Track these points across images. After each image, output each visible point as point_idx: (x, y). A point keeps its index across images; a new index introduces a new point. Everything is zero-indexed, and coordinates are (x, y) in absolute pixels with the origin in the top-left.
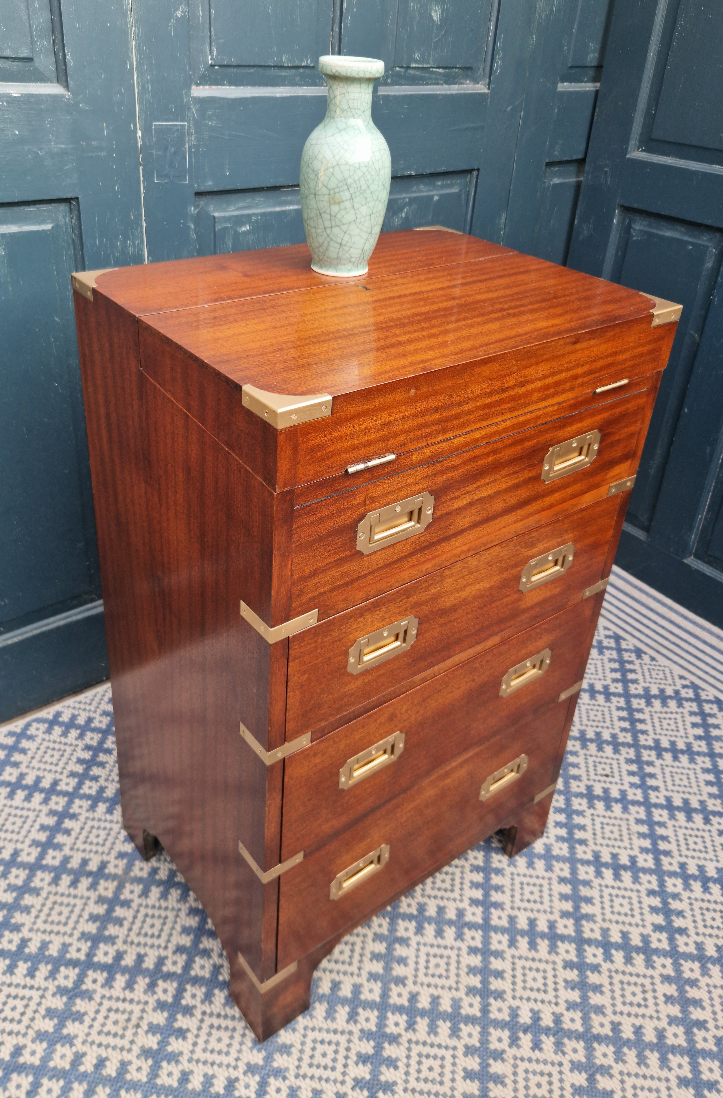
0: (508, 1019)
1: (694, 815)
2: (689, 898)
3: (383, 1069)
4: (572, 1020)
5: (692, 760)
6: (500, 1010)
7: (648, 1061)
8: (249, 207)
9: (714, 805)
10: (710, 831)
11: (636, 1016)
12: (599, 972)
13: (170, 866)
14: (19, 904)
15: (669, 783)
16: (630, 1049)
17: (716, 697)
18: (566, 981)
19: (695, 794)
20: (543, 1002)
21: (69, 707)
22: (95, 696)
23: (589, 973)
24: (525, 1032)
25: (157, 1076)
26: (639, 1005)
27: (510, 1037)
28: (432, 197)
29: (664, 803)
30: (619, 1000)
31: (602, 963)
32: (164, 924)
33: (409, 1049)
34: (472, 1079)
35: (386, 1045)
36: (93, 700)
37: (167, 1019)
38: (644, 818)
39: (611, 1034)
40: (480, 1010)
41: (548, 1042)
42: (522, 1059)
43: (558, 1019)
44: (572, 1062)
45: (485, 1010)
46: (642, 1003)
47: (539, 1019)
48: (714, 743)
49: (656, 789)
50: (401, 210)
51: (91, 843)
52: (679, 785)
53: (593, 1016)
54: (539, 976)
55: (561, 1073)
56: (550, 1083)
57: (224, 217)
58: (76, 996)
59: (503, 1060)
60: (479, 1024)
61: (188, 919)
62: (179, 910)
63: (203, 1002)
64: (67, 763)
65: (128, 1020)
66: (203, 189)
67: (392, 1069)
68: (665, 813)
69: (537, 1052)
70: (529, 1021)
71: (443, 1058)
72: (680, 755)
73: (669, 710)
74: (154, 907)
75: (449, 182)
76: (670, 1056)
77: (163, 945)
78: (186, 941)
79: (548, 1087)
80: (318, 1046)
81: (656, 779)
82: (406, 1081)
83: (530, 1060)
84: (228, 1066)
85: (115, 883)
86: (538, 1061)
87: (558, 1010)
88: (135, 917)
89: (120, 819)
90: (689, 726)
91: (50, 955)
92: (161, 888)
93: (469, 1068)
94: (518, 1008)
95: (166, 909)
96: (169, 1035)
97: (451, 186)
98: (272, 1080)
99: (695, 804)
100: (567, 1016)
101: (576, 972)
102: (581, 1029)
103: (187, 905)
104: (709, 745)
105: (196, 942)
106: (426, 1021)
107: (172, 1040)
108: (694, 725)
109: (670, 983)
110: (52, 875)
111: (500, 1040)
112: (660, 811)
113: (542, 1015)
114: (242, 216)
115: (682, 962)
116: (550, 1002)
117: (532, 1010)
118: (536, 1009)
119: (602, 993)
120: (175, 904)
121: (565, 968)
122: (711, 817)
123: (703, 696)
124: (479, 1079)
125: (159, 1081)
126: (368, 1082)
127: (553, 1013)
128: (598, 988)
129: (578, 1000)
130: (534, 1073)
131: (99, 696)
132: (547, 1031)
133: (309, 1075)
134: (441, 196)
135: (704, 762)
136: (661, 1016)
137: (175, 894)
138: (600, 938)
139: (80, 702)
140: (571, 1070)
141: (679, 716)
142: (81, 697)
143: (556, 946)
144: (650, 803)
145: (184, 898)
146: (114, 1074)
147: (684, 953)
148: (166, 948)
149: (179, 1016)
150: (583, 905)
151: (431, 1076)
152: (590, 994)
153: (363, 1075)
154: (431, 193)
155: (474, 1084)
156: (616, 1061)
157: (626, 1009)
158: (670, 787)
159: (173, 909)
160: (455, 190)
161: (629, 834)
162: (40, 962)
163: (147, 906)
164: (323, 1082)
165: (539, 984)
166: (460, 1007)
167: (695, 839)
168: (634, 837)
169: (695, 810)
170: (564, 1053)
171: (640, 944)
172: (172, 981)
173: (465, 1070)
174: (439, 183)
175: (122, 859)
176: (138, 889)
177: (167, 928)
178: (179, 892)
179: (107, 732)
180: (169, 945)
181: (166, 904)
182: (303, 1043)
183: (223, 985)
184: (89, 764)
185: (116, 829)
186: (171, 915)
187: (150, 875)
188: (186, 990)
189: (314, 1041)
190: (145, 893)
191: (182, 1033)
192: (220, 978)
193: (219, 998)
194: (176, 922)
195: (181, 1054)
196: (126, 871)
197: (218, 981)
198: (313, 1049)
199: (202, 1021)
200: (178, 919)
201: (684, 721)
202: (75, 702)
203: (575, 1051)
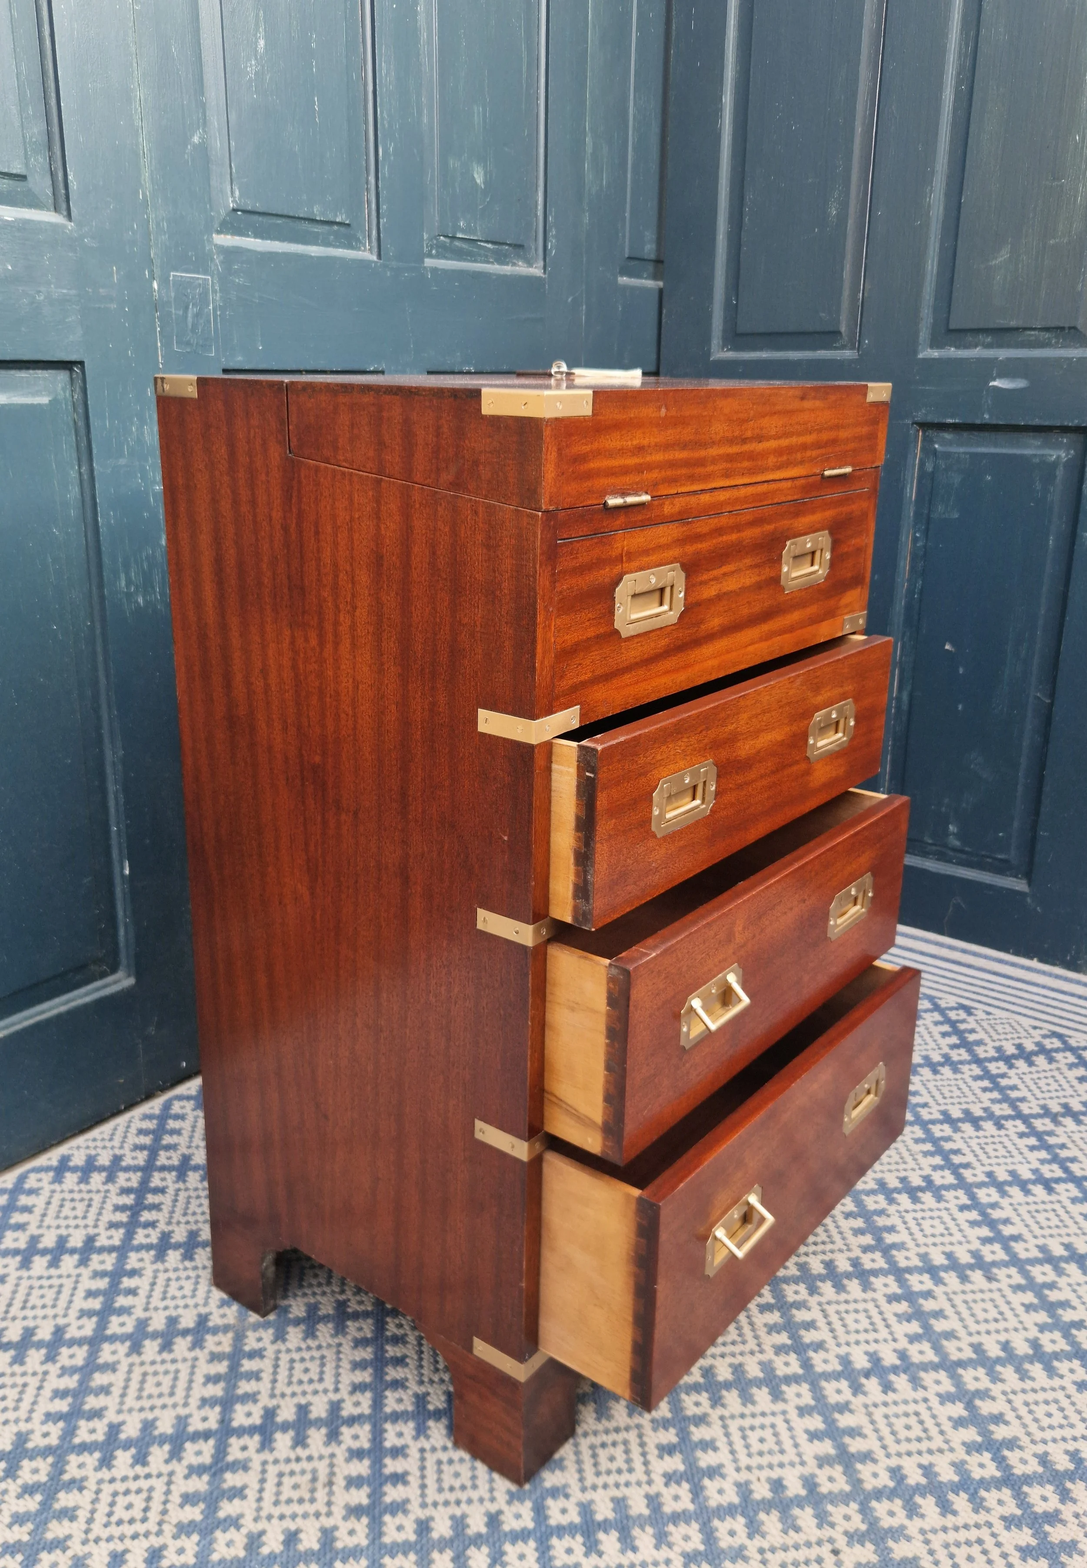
0: (839, 1368)
1: (982, 1123)
2: (1011, 1204)
3: (699, 1454)
4: (921, 1352)
5: (956, 1071)
6: (826, 1361)
7: (1032, 1374)
9: (1002, 1109)
10: (1007, 1136)
11: (997, 1332)
12: (934, 1298)
13: (306, 1300)
14: (88, 1387)
15: (939, 1097)
16: (1004, 1366)
17: (957, 1003)
18: (896, 1315)
19: (974, 1103)
20: (876, 1341)
21: (78, 1148)
22: (115, 1129)
23: (921, 1301)
24: (867, 1376)
25: (381, 1534)
26: (996, 1321)
27: (850, 1387)
29: (941, 1117)
30: (970, 1321)
31: (934, 1288)
32: (323, 1365)
33: (725, 1426)
34: (820, 1439)
35: (692, 1428)
36: (113, 1134)
37: (372, 1467)
38: (923, 1136)
39: (974, 1356)
40: (801, 1367)
41: (901, 1381)
42: (876, 1405)
43: (902, 1355)
44: (939, 1395)
45: (807, 1364)
46: (999, 1317)
47: (879, 1360)
48: (975, 1048)
49: (925, 1105)
51: (174, 1298)
52: (952, 1097)
53: (945, 1343)
54: (861, 1316)
55: (930, 1409)
56: (921, 1422)
58: (222, 1470)
59: (851, 1412)
60: (806, 1381)
61: (356, 1352)
62: (340, 1345)
63: (416, 1438)
64: (100, 1214)
65: (314, 1480)
67: (710, 1452)
68: (946, 1127)
69: (890, 1393)
70: (867, 1365)
71: (773, 1426)
72: (940, 1068)
74: (299, 1349)
76: (1056, 1363)
77: (331, 1387)
78: (365, 1376)
79: (920, 1427)
80: (600, 1452)
81: (921, 1095)
82: (735, 1461)
83: (885, 1404)
84: (481, 1500)
85: (230, 1335)
86: (895, 1403)
87: (899, 1346)
88: (276, 1366)
89: (209, 1264)
90: (938, 1037)
91: (161, 1435)
92: (303, 1327)
93: (812, 1428)
94: (848, 1354)
95: (319, 1347)
96: (382, 1484)
98: (550, 1502)
99: (978, 1112)
100: (913, 1349)
101: (905, 1304)
102: (936, 1359)
103: (349, 1337)
104: (970, 1051)
105: (379, 1374)
106: (735, 1392)
107: (388, 1488)
108: (944, 1035)
109: (1024, 1292)
110: (128, 1344)
111: (839, 1392)
112: (939, 1126)
113: (881, 1355)
115: (1029, 1268)
116: (885, 1341)
117: (866, 1353)
118: (871, 1350)
119: (946, 1318)
120: (330, 1341)
121: (889, 1302)
122: (1003, 1122)
123: (943, 1004)
124: (830, 1438)
125: (387, 1540)
126: (685, 1473)
127: (895, 1351)
128: (939, 1314)
129: (920, 1331)
130: (897, 1416)
131: (121, 1129)
132: (895, 1370)
133: (600, 1484)
135: (971, 1070)
136: (1027, 1326)
137: (325, 1331)
138: (920, 1264)
139: (94, 1140)
140: (942, 1403)
142: (94, 1134)
143: (870, 1283)
144: (923, 1120)
145: (340, 1329)
146: (316, 1547)
147: (1027, 1259)
148: (337, 1390)
149: (388, 1461)
150: (885, 1235)
151: (765, 1447)
152: (932, 1322)
153: (674, 1467)
155: (824, 1444)
156: (993, 1382)
157: (982, 1328)
158: (941, 1101)
159: (329, 1346)
161: (911, 1155)
162: (149, 1445)
163: (288, 1351)
164: (623, 1488)
165: (865, 1324)
166: (773, 1370)
167: (994, 1146)
168: (919, 1157)
169: (981, 1118)
170: (925, 1388)
171: (972, 1261)
172: (361, 1424)
173: (807, 1431)
175: (229, 1306)
176: (268, 1335)
177: (329, 1369)
178: (330, 1325)
179: (148, 1169)
180: (340, 1386)
181: (317, 1343)
182: (577, 1453)
183: (437, 1415)
184: (135, 1210)
185: (206, 1275)
186: (330, 1354)
187: (279, 1316)
188: (386, 1431)
189: (592, 1447)
190: (280, 1336)
191: (399, 1478)
192: (431, 1407)
193: (438, 1432)
194: (339, 1359)
195: (407, 1501)
196: (241, 1318)
197: (429, 1411)
198: (594, 1456)
199: (423, 1459)
200: (341, 1356)
201: (930, 1033)
202: (87, 1140)
203: (938, 1382)
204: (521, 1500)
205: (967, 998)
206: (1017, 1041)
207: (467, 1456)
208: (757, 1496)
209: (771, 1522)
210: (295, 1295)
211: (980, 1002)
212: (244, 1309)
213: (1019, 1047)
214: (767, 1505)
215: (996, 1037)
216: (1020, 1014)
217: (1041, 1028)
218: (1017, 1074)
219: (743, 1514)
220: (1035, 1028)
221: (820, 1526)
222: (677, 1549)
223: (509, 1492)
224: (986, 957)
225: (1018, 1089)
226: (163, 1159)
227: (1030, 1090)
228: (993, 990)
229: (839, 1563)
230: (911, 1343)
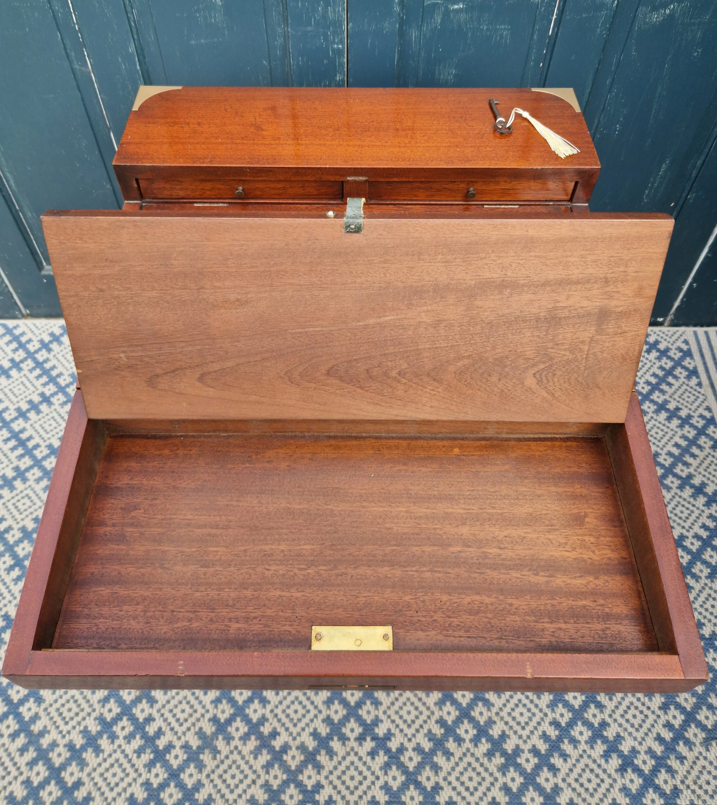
0: (369, 722)
2: (584, 751)
4: (411, 759)
6: (369, 712)
9: (686, 700)
10: (658, 716)
11: (459, 794)
12: (459, 745)
18: (430, 731)
20: (401, 731)
23: (451, 739)
24: (373, 739)
26: (467, 789)
27: (360, 734)
30: (456, 774)
31: (467, 741)
34: (314, 739)
39: (429, 789)
40: (356, 703)
41: (382, 758)
42: (356, 754)
43: (401, 749)
44: (386, 783)
45: (359, 704)
46: (472, 789)
47: (389, 739)
53: (428, 768)
54: (414, 713)
55: (373, 783)
56: (361, 783)
59: (344, 744)
60: (348, 710)
69: (369, 757)
70: (381, 735)
71: (308, 711)
79: (357, 784)
82: (276, 707)
83: (360, 759)
86: (365, 763)
87: (407, 744)
93: (319, 731)
94: (382, 721)
100: (410, 753)
101: (442, 731)
102: (411, 769)
109: (506, 794)
111: (352, 730)
113: (393, 739)
115: (531, 788)
116: (406, 735)
117: (389, 730)
118: (393, 731)
119: (448, 759)
121: (437, 722)
122: (672, 707)
124: (319, 742)
127: (402, 744)
128: (448, 754)
129: (427, 750)
130: (356, 768)
132: (388, 751)
138: (482, 723)
140: (381, 788)
143: (445, 704)
147: (539, 785)
151: (292, 715)
152: (439, 753)
155: (313, 743)
157: (455, 783)
165: (409, 718)
167: (637, 713)
170: (386, 774)
171: (510, 752)
173: (315, 729)
203: (394, 778)
208: (262, 729)
209: (253, 743)
214: (260, 736)
219: (250, 728)
221: (263, 767)
229: (249, 786)
230: (414, 750)
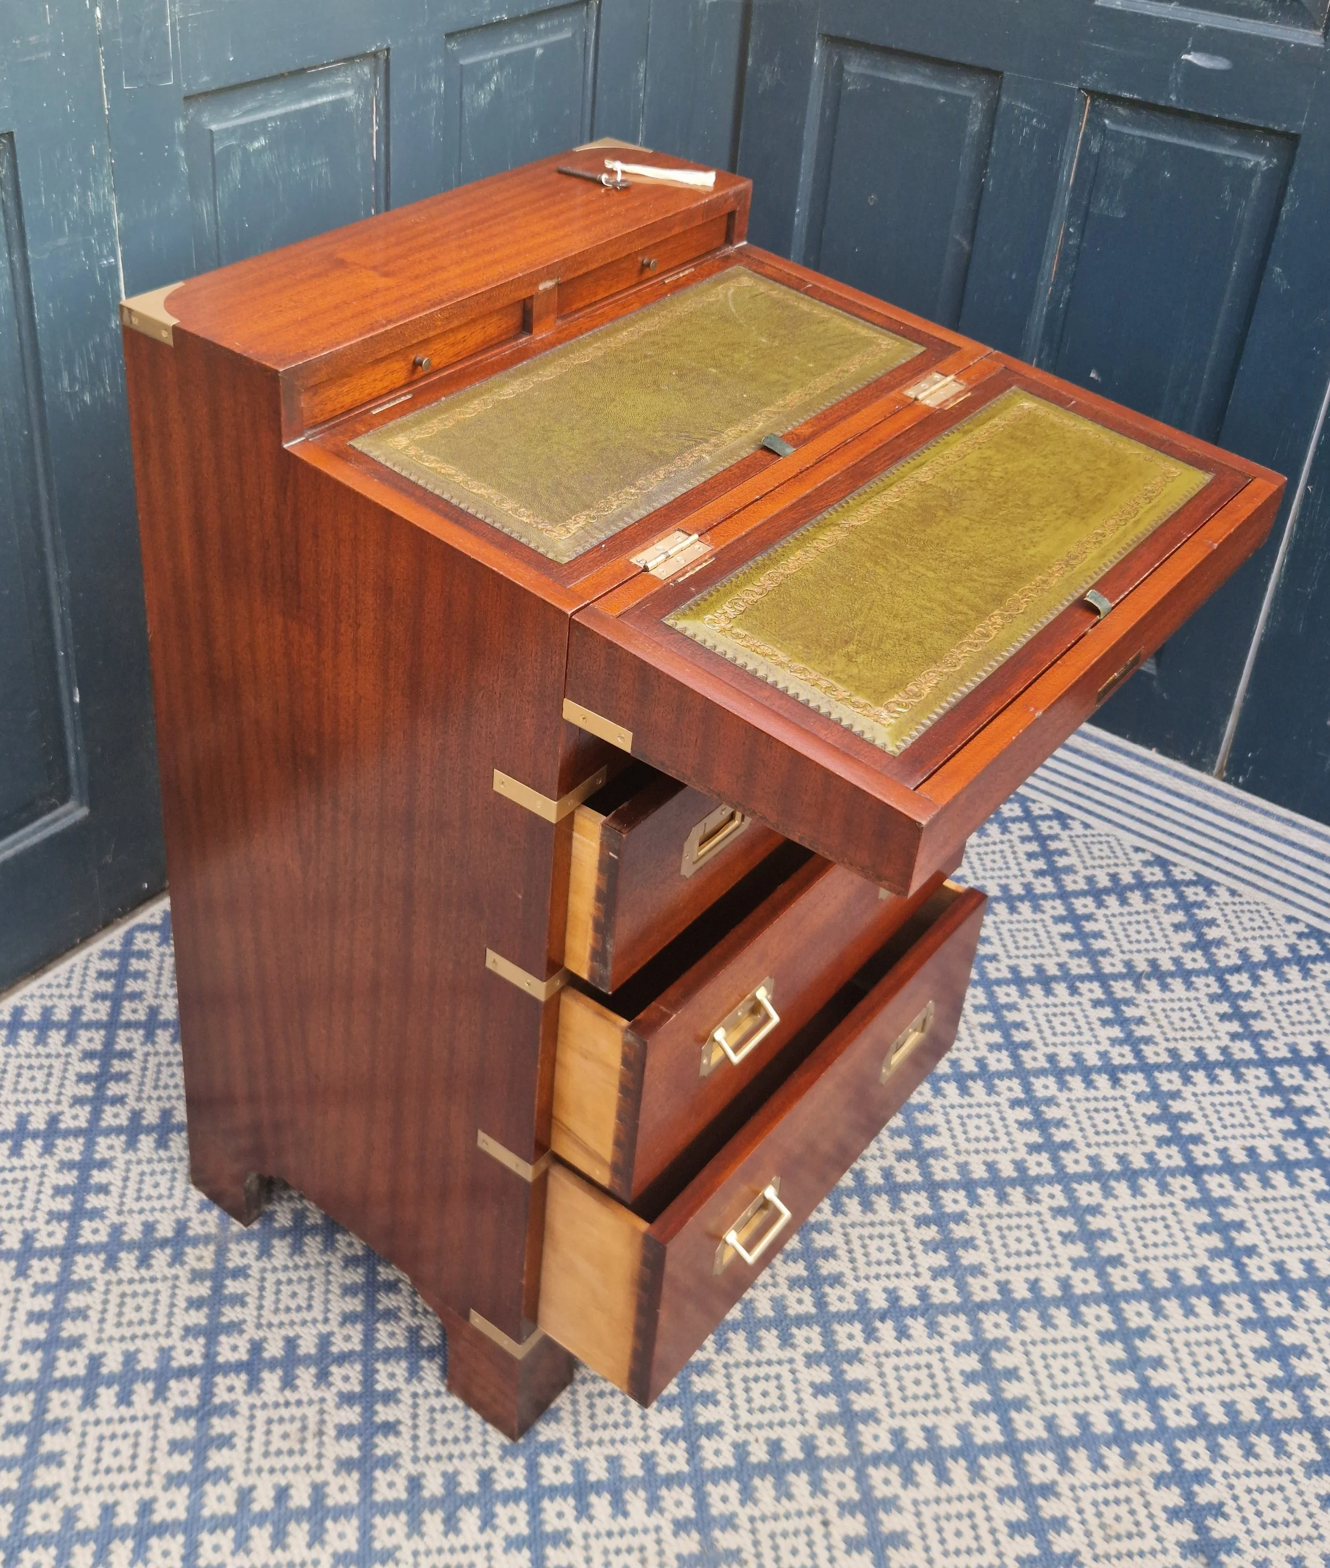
0: (855, 1308)
1: (1054, 985)
2: (1069, 1100)
3: (699, 1408)
4: (944, 1291)
5: (1037, 908)
6: (841, 1299)
7: (1056, 1321)
8: (262, 108)
9: (1079, 966)
10: (1079, 1003)
11: (1028, 1267)
12: (966, 1221)
13: (292, 1205)
14: (64, 1309)
15: (1011, 946)
16: (1028, 1310)
17: (1054, 810)
18: (923, 1242)
19: (1050, 955)
20: (898, 1276)
21: (32, 996)
22: (72, 971)
23: (952, 1226)
24: (882, 1319)
25: (372, 1491)
26: (1029, 1253)
27: (863, 1331)
28: (533, 50)
29: (1009, 976)
30: (1001, 1253)
31: (968, 1209)
32: (311, 1288)
33: (728, 1376)
34: (825, 1394)
35: (694, 1378)
36: (69, 978)
37: (362, 1415)
38: (985, 1002)
39: (998, 1297)
40: (815, 1305)
41: (917, 1326)
42: (887, 1355)
43: (923, 1294)
44: (954, 1344)
45: (821, 1302)
46: (1033, 1249)
47: (898, 1299)
48: (1064, 877)
49: (994, 958)
50: (488, 78)
51: (149, 1198)
52: (1026, 947)
53: (970, 1279)
54: (886, 1243)
55: (943, 1360)
56: (932, 1376)
57: (227, 130)
58: (210, 1414)
59: (861, 1361)
60: (817, 1323)
61: (346, 1274)
62: (329, 1264)
63: (408, 1381)
64: (62, 1086)
65: (304, 1428)
66: (195, 89)
67: (711, 1407)
68: (1013, 990)
69: (904, 1341)
70: (885, 1305)
71: (778, 1377)
72: (1018, 904)
73: (989, 840)
74: (286, 1268)
75: (556, 22)
76: (1083, 1308)
77: (320, 1317)
78: (355, 1304)
79: (930, 1382)
80: (597, 1401)
81: (991, 943)
82: (735, 1417)
83: (898, 1354)
84: (474, 1455)
85: (212, 1248)
86: (908, 1353)
87: (920, 1282)
88: (262, 1289)
89: (185, 1153)
90: (1022, 858)
91: (145, 1370)
92: (289, 1240)
93: (818, 1381)
94: (866, 1290)
95: (307, 1266)
96: (373, 1435)
97: (560, 28)
98: (543, 1459)
99: (1052, 970)
100: (935, 1287)
101: (934, 1228)
102: (958, 1300)
103: (339, 1255)
104: (1057, 881)
105: (371, 1302)
106: (742, 1335)
107: (379, 1439)
108: (1031, 856)
109: (1064, 1217)
110: (103, 1256)
111: (851, 1337)
112: (1005, 989)
113: (901, 1293)
114: (252, 124)
115: (1075, 1186)
116: (907, 1275)
117: (885, 1290)
118: (891, 1286)
119: (975, 1248)
120: (319, 1258)
121: (918, 1226)
122: (1078, 984)
123: (1036, 810)
124: (835, 1393)
125: (378, 1498)
126: (683, 1429)
127: (915, 1288)
128: (969, 1243)
129: (946, 1264)
130: (908, 1368)
131: (78, 971)
132: (913, 1312)
133: (596, 1440)
134: (545, 47)
135: (1054, 908)
136: (1060, 1260)
137: (313, 1244)
138: (958, 1177)
139: (49, 986)
140: (956, 1354)
141: (1005, 847)
142: (48, 977)
143: (900, 1200)
144: (988, 980)
145: (329, 1245)
146: (307, 1504)
147: (1075, 1174)
148: (326, 1321)
149: (379, 1407)
150: (925, 1138)
151: (767, 1402)
152: (960, 1252)
153: (672, 1422)
154: (530, 45)
155: (829, 1400)
156: (1014, 1329)
157: (1013, 1262)
158: (1014, 952)
159: (318, 1265)
160: (566, 34)
161: (968, 1029)
162: (132, 1382)
163: (275, 1269)
164: (618, 1445)
165: (888, 1254)
166: (785, 1307)
167: (1062, 1019)
168: (977, 1032)
169: (1054, 978)
170: (941, 1335)
171: (1015, 1174)
172: (352, 1363)
173: (812, 1385)
174: (542, 26)
175: (210, 1211)
176: (252, 1248)
177: (318, 1293)
178: (319, 1239)
179: (112, 1025)
180: (330, 1315)
181: (304, 1261)
182: (574, 1402)
183: (430, 1353)
184: (102, 1079)
185: (183, 1168)
186: (318, 1274)
187: (263, 1225)
188: (377, 1371)
189: (590, 1396)
190: (265, 1252)
191: (390, 1428)
192: (424, 1344)
193: (431, 1371)
194: (328, 1282)
195: (398, 1455)
196: (223, 1226)
197: (422, 1348)
198: (592, 1406)
199: (415, 1406)
200: (331, 1278)
201: (1014, 853)
202: (41, 987)
203: (956, 1329)
204: (515, 1456)
205: (1066, 802)
206: (1112, 870)
207: (461, 1404)
208: (753, 1459)
209: (764, 1488)
210: (280, 1198)
211: (1080, 808)
212: (225, 1215)
213: (1114, 877)
214: (762, 1469)
215: (1089, 862)
216: (1123, 827)
217: (1143, 850)
218: (1106, 916)
219: (738, 1480)
220: (1137, 849)
221: (813, 1495)
222: (668, 1516)
223: (503, 1447)
224: (1097, 741)
225: (1103, 937)
226: (128, 1012)
227: (1117, 940)
228: (1097, 789)
229: (827, 1536)
230: (934, 1278)
